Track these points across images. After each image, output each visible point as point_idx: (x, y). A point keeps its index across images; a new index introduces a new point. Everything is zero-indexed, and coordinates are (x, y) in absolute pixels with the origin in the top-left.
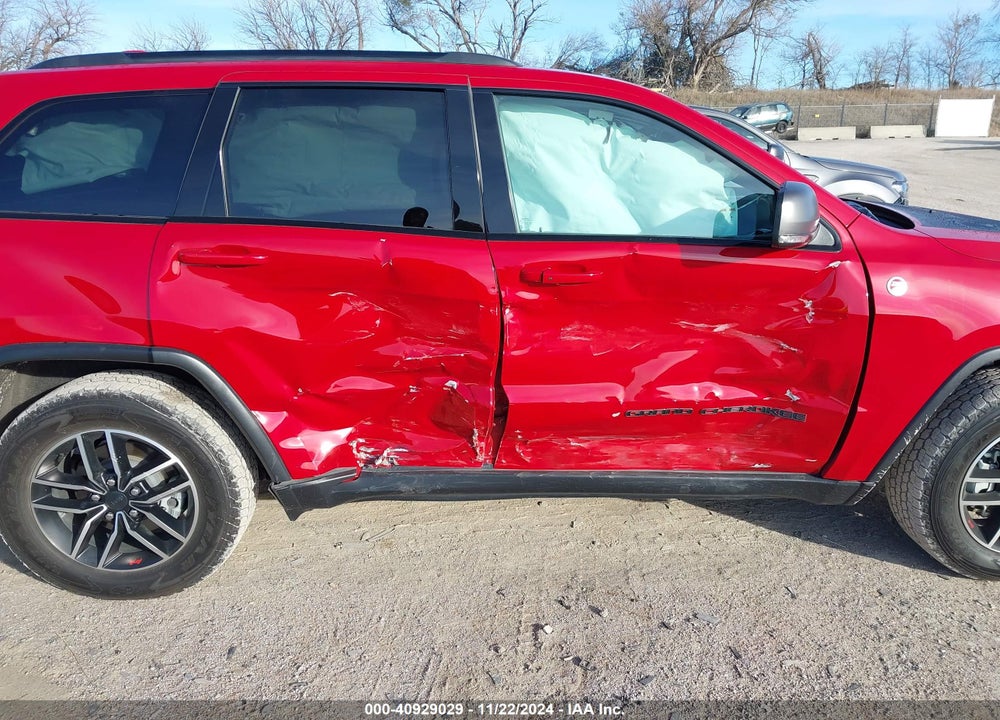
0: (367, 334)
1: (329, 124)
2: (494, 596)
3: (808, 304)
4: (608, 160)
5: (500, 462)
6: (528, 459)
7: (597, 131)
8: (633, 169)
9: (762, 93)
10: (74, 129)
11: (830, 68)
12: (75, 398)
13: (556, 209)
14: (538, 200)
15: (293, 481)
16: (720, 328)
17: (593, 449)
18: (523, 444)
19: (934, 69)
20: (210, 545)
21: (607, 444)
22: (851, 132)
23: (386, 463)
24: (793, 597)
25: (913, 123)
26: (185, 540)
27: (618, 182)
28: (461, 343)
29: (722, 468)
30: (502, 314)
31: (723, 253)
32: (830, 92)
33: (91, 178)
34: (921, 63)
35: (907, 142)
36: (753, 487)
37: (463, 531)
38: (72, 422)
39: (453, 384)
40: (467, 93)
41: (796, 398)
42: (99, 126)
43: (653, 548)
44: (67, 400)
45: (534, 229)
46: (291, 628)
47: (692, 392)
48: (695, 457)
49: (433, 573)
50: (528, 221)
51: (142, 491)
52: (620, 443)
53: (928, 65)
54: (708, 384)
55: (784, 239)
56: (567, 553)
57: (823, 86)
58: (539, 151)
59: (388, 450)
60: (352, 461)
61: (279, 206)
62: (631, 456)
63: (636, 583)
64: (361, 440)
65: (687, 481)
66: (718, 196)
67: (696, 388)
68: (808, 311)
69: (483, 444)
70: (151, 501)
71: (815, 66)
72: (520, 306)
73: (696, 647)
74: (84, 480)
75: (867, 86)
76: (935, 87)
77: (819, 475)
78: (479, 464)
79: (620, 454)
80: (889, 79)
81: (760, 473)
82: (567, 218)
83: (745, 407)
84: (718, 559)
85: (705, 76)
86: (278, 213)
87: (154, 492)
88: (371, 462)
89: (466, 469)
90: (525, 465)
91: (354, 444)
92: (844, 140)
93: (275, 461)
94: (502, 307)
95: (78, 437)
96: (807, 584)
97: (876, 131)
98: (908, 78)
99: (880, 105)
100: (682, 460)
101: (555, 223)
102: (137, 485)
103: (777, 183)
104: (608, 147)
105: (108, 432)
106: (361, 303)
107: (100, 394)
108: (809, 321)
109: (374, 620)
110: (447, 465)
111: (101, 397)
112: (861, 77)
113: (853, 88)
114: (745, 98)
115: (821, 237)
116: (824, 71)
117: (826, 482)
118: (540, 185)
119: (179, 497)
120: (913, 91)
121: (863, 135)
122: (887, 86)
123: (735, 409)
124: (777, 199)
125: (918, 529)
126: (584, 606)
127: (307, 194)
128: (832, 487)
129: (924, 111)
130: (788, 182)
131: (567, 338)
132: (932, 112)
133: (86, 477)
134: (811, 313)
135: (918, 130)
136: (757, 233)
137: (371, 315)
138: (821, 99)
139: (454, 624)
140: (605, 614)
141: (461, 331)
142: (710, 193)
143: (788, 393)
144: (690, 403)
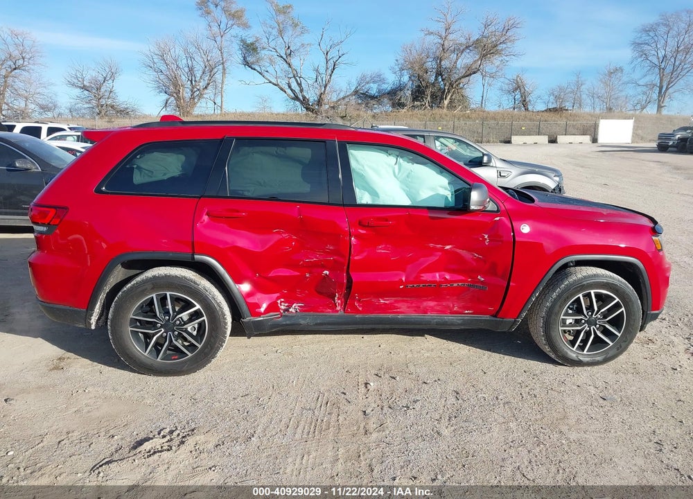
0: (288, 249)
1: (273, 155)
2: (345, 373)
3: (486, 237)
4: (397, 171)
5: (347, 310)
6: (360, 309)
7: (392, 159)
8: (408, 176)
9: (488, 113)
10: (157, 155)
11: (531, 98)
12: (154, 277)
13: (374, 193)
14: (365, 189)
15: (251, 318)
16: (448, 247)
17: (391, 303)
18: (359, 301)
19: (597, 100)
20: (212, 348)
21: (396, 301)
22: (545, 139)
23: (293, 311)
24: (485, 373)
25: (584, 134)
26: (200, 346)
27: (400, 182)
28: (332, 253)
29: (450, 313)
30: (351, 239)
31: (449, 214)
32: (531, 113)
33: (165, 178)
34: (588, 96)
35: (580, 147)
36: (465, 322)
37: (326, 349)
38: (152, 289)
39: (327, 272)
40: (335, 143)
41: (483, 279)
42: (167, 154)
43: (419, 355)
44: (150, 278)
45: (364, 202)
46: (252, 386)
47: (435, 277)
48: (438, 308)
49: (315, 365)
50: (361, 198)
51: (180, 322)
52: (403, 301)
53: (593, 97)
54: (443, 273)
55: (472, 207)
56: (378, 357)
57: (527, 110)
58: (366, 168)
59: (295, 305)
60: (277, 309)
61: (249, 191)
62: (409, 307)
63: (412, 368)
64: (282, 300)
65: (435, 319)
66: (446, 189)
67: (437, 275)
68: (486, 239)
69: (339, 301)
70: (185, 327)
71: (522, 97)
72: (358, 236)
73: (439, 390)
74: (155, 316)
75: (555, 110)
76: (597, 111)
77: (495, 316)
78: (337, 311)
79: (403, 307)
80: (568, 105)
81: (468, 315)
82: (379, 197)
83: (460, 284)
84: (450, 359)
85: (451, 102)
86: (247, 194)
87: (185, 323)
88: (287, 310)
89: (331, 314)
90: (359, 312)
91: (279, 302)
92: (540, 144)
93: (244, 308)
94: (351, 236)
95: (154, 295)
96: (491, 369)
97: (561, 139)
98: (580, 105)
99: (563, 122)
100: (432, 310)
101: (373, 200)
102: (178, 319)
103: (471, 183)
104: (397, 167)
105: (168, 294)
106: (287, 235)
107: (166, 275)
108: (487, 244)
109: (291, 381)
110: (323, 312)
111: (167, 277)
112: (550, 104)
113: (546, 111)
114: (477, 116)
115: (491, 206)
116: (527, 100)
117: (498, 319)
118: (367, 183)
119: (196, 326)
120: (584, 113)
121: (553, 141)
122: (567, 110)
123: (455, 285)
124: (470, 190)
125: (541, 341)
126: (387, 376)
127: (262, 186)
128: (502, 321)
129: (590, 127)
130: (475, 183)
131: (379, 251)
132: (596, 127)
133: (156, 315)
134: (488, 241)
135: (587, 139)
136: (464, 205)
137: (291, 240)
138: (526, 117)
139: (328, 383)
140: (398, 378)
141: (331, 248)
142: (441, 187)
143: (479, 277)
144: (435, 282)
